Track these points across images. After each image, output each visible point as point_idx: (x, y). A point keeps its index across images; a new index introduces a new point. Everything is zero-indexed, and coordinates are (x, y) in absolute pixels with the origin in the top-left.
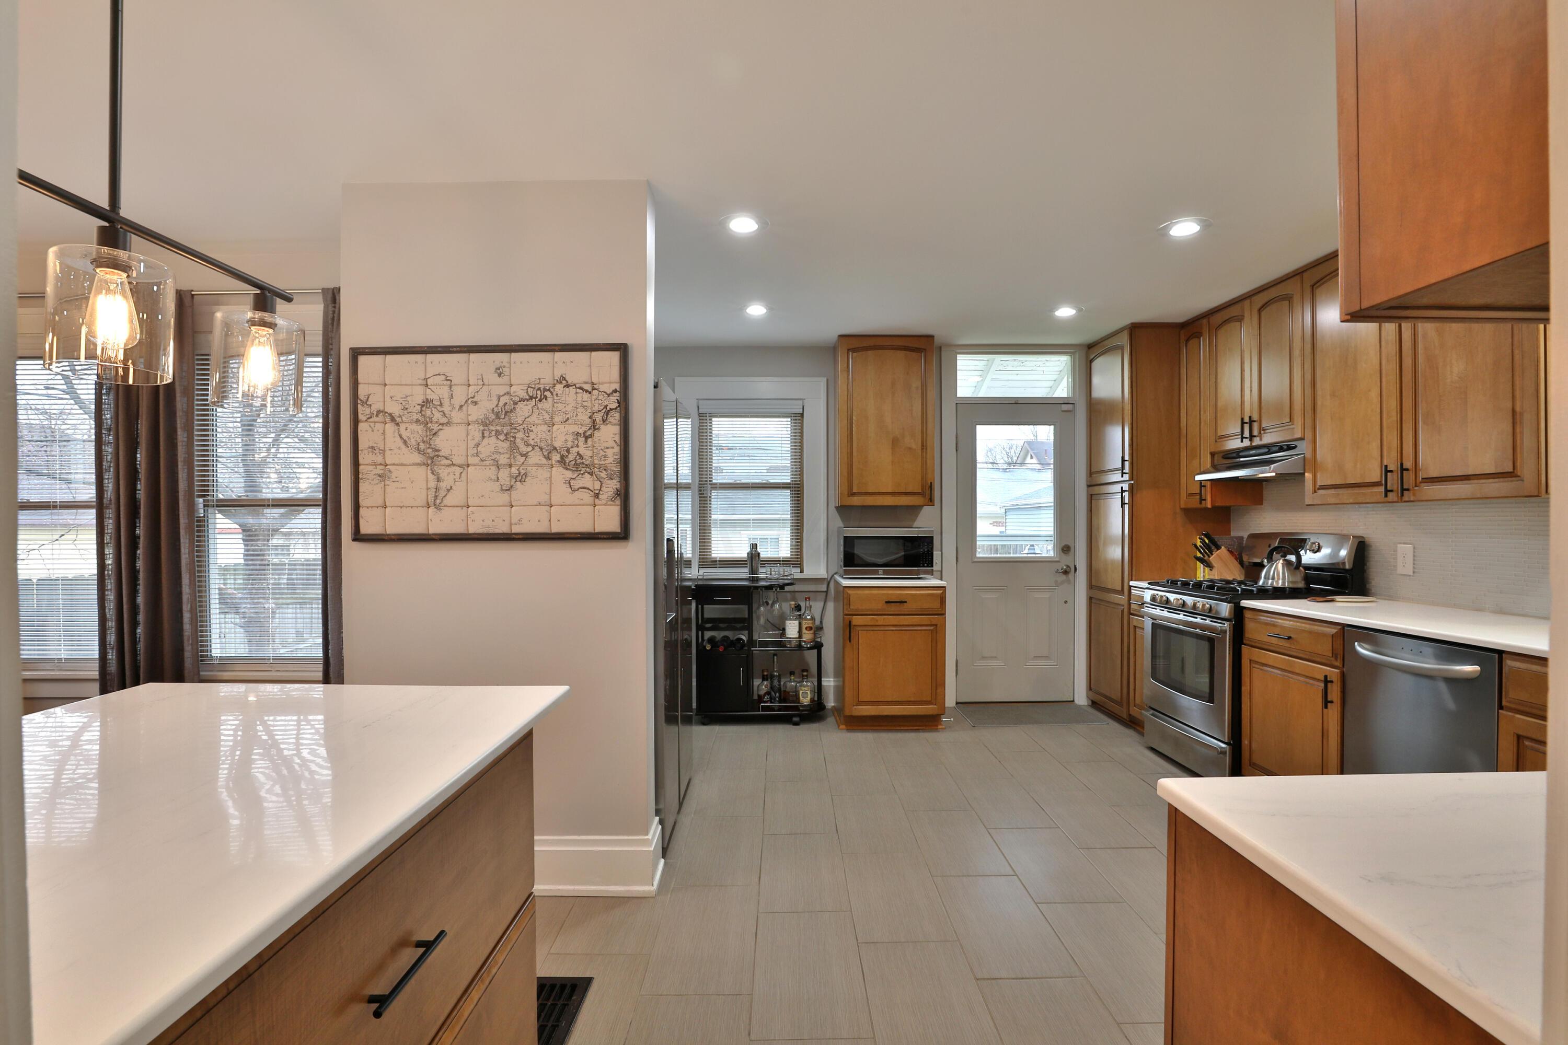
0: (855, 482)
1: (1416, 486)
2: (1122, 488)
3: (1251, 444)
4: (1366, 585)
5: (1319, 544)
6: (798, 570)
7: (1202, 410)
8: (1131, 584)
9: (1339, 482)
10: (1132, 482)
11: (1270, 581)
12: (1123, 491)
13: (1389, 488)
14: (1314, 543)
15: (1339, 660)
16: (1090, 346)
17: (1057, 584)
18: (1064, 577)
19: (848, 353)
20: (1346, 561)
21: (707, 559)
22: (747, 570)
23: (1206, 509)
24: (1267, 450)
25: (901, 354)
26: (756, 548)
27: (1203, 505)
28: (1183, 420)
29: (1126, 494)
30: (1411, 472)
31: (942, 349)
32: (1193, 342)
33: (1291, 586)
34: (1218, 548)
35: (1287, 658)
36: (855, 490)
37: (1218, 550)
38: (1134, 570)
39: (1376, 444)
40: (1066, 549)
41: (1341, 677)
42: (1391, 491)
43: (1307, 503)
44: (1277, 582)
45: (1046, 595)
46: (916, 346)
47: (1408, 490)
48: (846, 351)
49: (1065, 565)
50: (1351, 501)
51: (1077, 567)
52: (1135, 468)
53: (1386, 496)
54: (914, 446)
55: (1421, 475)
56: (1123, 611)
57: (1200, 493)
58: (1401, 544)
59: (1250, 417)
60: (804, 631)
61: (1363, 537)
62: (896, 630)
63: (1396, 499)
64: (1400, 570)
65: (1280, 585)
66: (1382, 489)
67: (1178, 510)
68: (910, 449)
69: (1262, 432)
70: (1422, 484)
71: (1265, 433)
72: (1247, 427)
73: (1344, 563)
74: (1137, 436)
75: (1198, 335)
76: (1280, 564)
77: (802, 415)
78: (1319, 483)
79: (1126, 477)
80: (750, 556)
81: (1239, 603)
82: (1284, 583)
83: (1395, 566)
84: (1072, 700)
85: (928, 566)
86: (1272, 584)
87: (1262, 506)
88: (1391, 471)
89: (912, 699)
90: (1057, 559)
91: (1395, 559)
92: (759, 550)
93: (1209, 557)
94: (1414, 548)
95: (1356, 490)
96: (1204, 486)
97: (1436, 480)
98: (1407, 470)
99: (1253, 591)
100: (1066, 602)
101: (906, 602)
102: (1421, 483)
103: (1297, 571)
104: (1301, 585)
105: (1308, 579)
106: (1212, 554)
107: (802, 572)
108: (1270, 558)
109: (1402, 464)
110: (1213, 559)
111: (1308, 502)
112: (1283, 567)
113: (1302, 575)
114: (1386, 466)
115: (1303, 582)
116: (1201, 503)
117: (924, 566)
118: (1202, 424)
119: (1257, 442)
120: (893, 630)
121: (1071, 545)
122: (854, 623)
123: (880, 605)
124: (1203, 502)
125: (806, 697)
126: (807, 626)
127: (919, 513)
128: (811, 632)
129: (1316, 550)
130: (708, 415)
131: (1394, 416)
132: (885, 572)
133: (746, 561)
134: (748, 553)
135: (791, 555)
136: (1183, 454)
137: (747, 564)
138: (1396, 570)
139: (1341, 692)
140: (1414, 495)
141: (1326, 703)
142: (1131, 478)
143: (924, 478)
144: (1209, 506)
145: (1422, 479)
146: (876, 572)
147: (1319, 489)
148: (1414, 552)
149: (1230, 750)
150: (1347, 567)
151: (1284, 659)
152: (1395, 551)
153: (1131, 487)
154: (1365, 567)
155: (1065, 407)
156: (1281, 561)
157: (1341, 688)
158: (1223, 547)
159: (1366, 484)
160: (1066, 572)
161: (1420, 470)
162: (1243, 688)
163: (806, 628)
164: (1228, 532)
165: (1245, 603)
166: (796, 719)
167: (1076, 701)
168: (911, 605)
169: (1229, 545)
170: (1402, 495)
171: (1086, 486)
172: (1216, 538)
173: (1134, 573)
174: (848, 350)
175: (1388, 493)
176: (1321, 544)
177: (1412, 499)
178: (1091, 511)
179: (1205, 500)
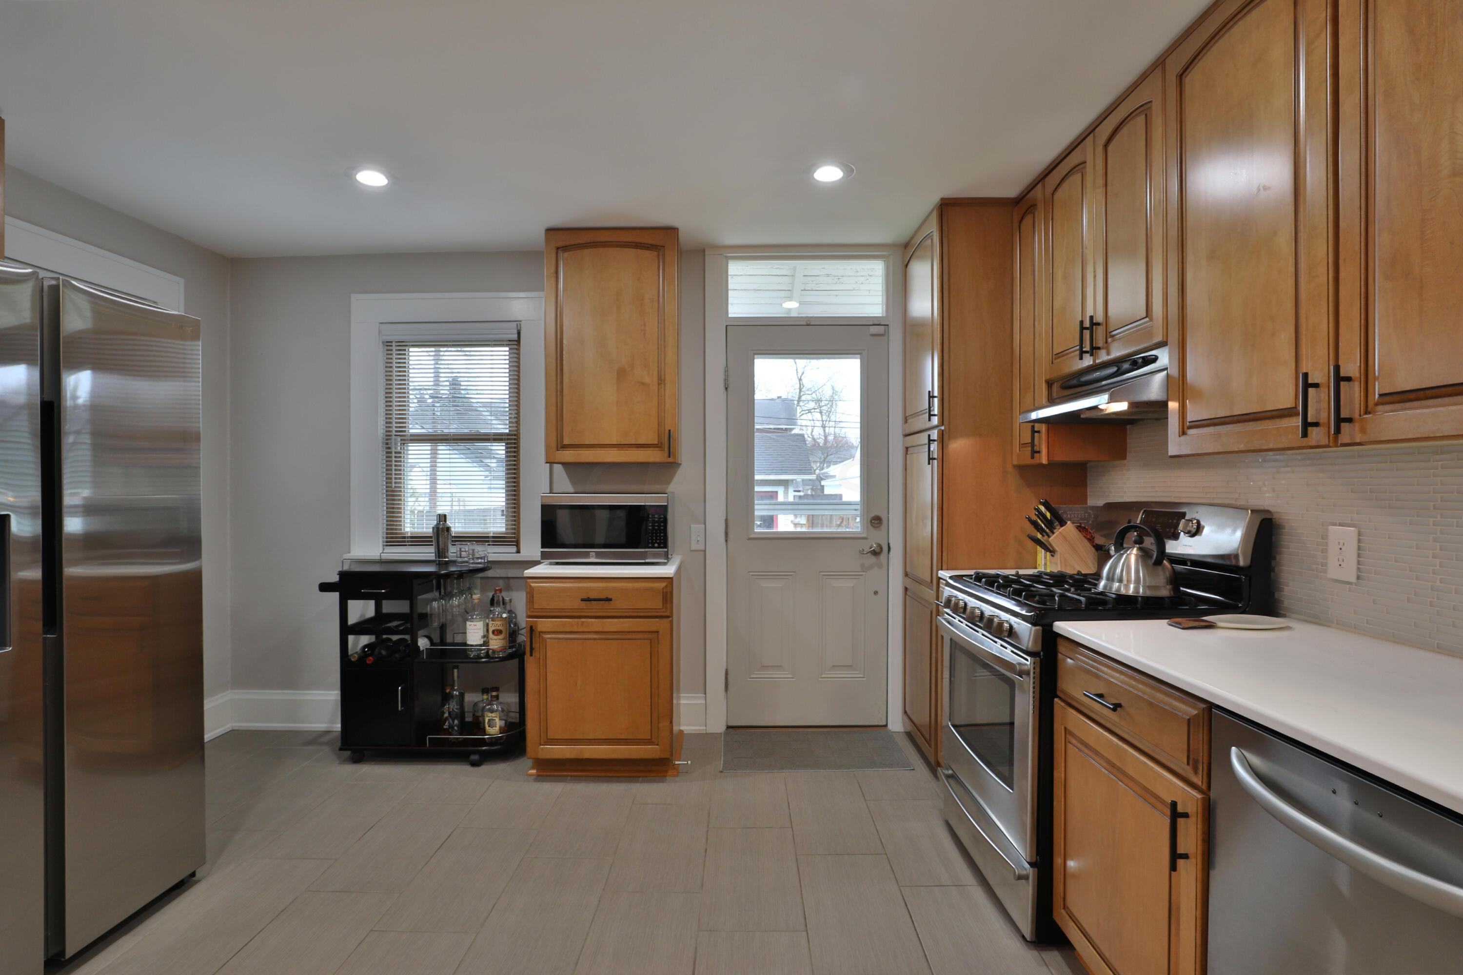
0: (567, 430)
1: (1367, 412)
2: (929, 436)
3: (1094, 361)
4: (1273, 594)
5: (1198, 522)
6: (514, 549)
7: (1037, 319)
8: (940, 575)
9: (1222, 413)
10: (943, 428)
11: (1116, 585)
12: (930, 440)
13: (1310, 419)
14: (1191, 520)
15: (1200, 773)
16: (906, 245)
17: (864, 568)
18: (873, 559)
19: (557, 253)
20: (1239, 552)
21: (396, 534)
22: (432, 549)
23: (1041, 465)
24: (1115, 369)
25: (630, 253)
26: (445, 521)
27: (1036, 461)
28: (1017, 337)
29: (934, 447)
30: (1357, 384)
31: (706, 253)
32: (1028, 220)
33: (1149, 593)
34: (1062, 523)
35: (1115, 740)
36: (566, 442)
37: (1062, 526)
38: (944, 554)
39: (1286, 336)
40: (876, 522)
41: (1204, 809)
42: (1316, 424)
43: (1170, 454)
44: (1127, 587)
45: (849, 584)
46: (650, 241)
47: (1349, 420)
48: (554, 251)
49: (876, 543)
50: (1242, 447)
51: (891, 545)
52: (946, 405)
53: (1305, 434)
54: (647, 380)
55: (1377, 389)
56: (931, 612)
57: (1033, 444)
58: (1335, 525)
59: (1091, 318)
60: (491, 635)
61: (1268, 511)
62: (599, 639)
63: (1324, 441)
64: (1333, 572)
65: (1131, 591)
66: (1298, 421)
67: (1010, 468)
68: (643, 384)
69: (1110, 340)
70: (1380, 408)
71: (1113, 341)
72: (1087, 333)
73: (1236, 556)
74: (949, 361)
75: (1032, 208)
76: (1133, 554)
77: (518, 341)
78: (1190, 417)
79: (935, 420)
80: (435, 530)
81: (1051, 626)
82: (1137, 589)
83: (1324, 565)
84: (884, 723)
85: (659, 547)
86: (1119, 589)
87: (1125, 462)
88: (1316, 386)
89: (623, 737)
90: (864, 535)
91: (1325, 551)
92: (449, 523)
93: (1049, 536)
94: (1359, 534)
95: (1252, 426)
96: (1038, 432)
97: (1412, 396)
98: (1349, 379)
99: (1080, 601)
100: (876, 593)
101: (611, 600)
102: (1376, 404)
103: (1159, 568)
104: (1165, 592)
105: (1177, 580)
106: (1053, 533)
107: (518, 552)
108: (1120, 546)
109: (1337, 368)
110: (1054, 539)
111: (1173, 450)
112: (1137, 560)
113: (1168, 574)
114: (1306, 375)
115: (1169, 587)
116: (1033, 457)
117: (653, 547)
118: (1037, 340)
119: (1103, 357)
120: (595, 639)
121: (883, 516)
122: (540, 628)
123: (576, 604)
124: (1036, 455)
125: (494, 725)
126: (493, 628)
127: (675, 473)
128: (500, 637)
129: (1194, 531)
130: (394, 344)
131: (1323, 275)
132: (598, 555)
133: (431, 537)
134: (433, 528)
135: (506, 529)
136: (1016, 386)
137: (432, 541)
138: (1325, 572)
139: (1204, 841)
140: (1363, 431)
141: (1175, 857)
142: (942, 422)
143: (660, 423)
144: (1044, 461)
145: (1380, 395)
146: (587, 555)
147: (1190, 428)
148: (1359, 541)
149: (1034, 872)
150: (1242, 563)
151: (1111, 741)
152: (1325, 537)
153: (942, 434)
154: (1273, 563)
155: (875, 330)
156: (1135, 551)
157: (1203, 833)
158: (1069, 522)
159: (1269, 414)
160: (876, 553)
161: (1375, 379)
162: (1056, 774)
163: (493, 632)
164: (1084, 499)
165: (1063, 627)
166: (475, 757)
167: (890, 727)
168: (620, 604)
169: (1081, 519)
170: (1338, 431)
171: (902, 436)
172: (1062, 509)
173: (945, 559)
174: (558, 248)
175: (1310, 429)
176: (1202, 523)
177: (1358, 441)
178: (906, 470)
179: (1039, 452)
